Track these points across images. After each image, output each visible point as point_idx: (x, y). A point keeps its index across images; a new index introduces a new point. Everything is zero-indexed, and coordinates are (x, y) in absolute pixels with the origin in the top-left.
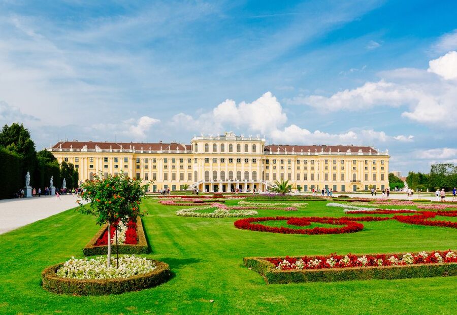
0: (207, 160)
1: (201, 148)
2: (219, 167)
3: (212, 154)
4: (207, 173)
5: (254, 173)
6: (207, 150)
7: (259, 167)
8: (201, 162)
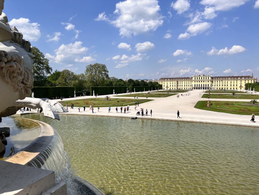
0: (195, 82)
1: (194, 79)
2: (198, 83)
3: (197, 80)
4: (195, 85)
5: (208, 85)
6: (195, 79)
7: (210, 83)
8: (194, 82)
